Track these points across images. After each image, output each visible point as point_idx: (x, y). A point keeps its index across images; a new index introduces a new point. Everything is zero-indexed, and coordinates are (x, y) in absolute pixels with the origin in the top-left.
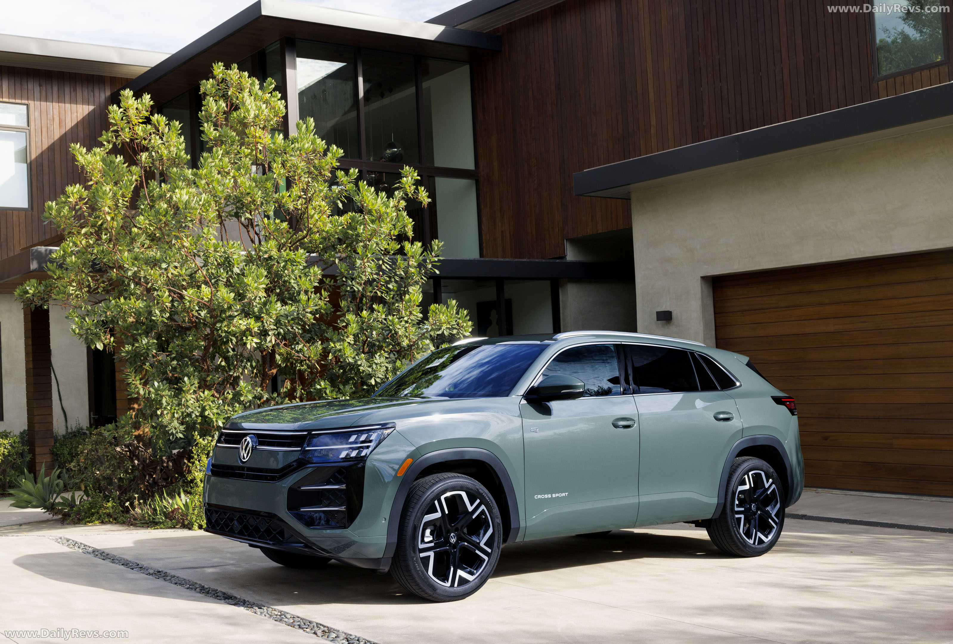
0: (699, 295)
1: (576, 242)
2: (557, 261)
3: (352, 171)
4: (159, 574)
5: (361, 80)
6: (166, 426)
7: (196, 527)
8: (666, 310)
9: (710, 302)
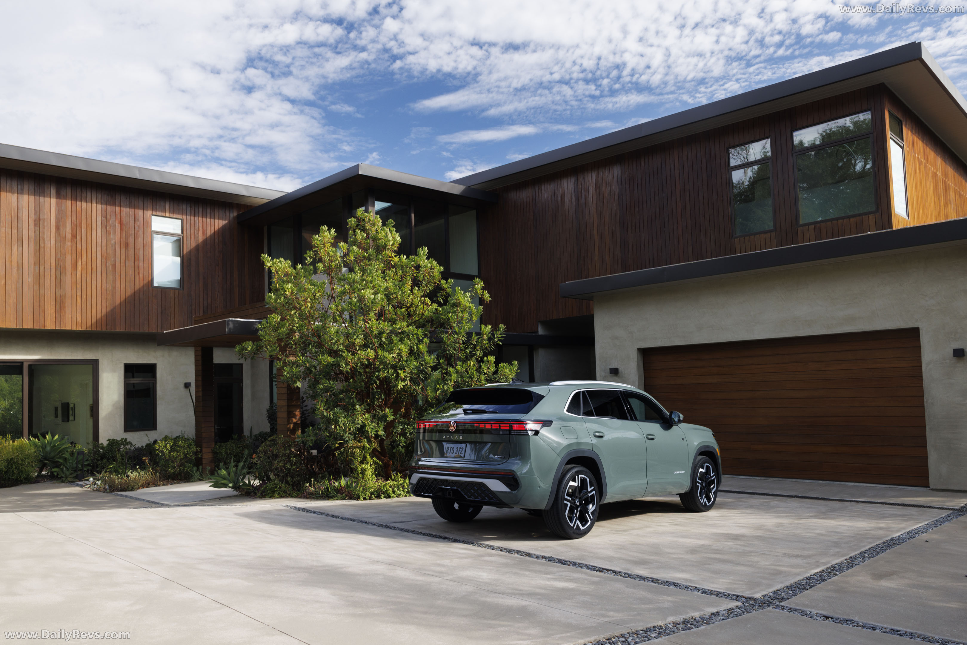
0: (636, 359)
1: (545, 324)
2: (534, 334)
3: (449, 280)
4: (380, 525)
5: (413, 216)
6: (342, 436)
7: (362, 498)
8: (615, 367)
9: (641, 364)
